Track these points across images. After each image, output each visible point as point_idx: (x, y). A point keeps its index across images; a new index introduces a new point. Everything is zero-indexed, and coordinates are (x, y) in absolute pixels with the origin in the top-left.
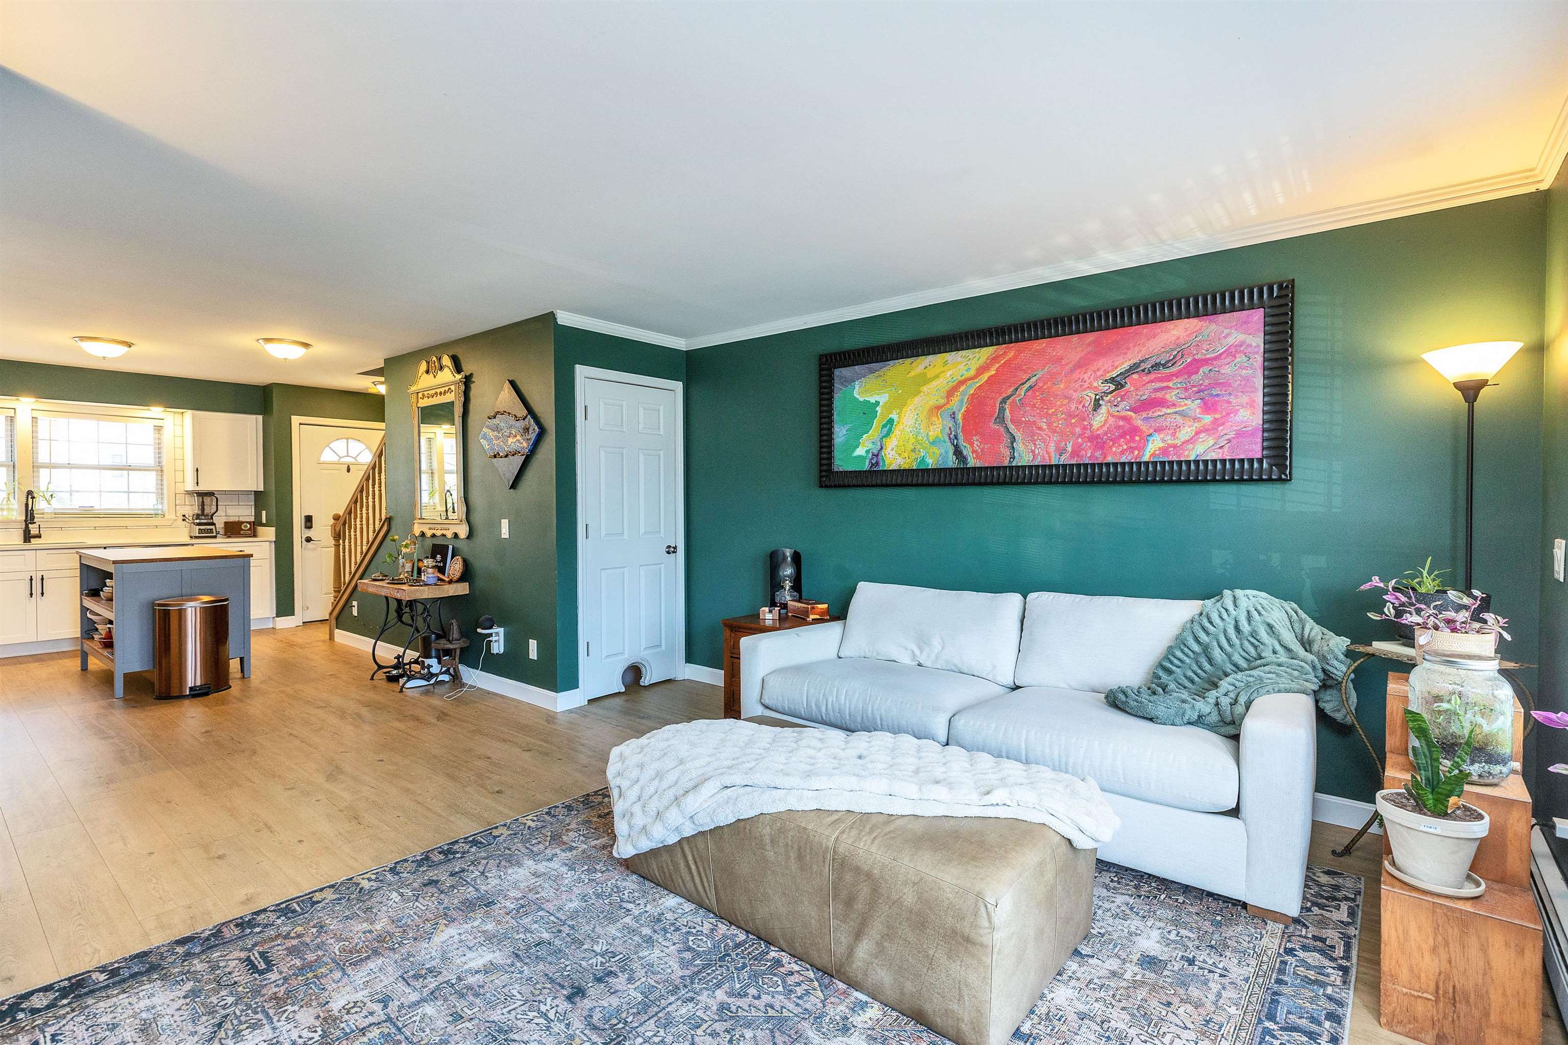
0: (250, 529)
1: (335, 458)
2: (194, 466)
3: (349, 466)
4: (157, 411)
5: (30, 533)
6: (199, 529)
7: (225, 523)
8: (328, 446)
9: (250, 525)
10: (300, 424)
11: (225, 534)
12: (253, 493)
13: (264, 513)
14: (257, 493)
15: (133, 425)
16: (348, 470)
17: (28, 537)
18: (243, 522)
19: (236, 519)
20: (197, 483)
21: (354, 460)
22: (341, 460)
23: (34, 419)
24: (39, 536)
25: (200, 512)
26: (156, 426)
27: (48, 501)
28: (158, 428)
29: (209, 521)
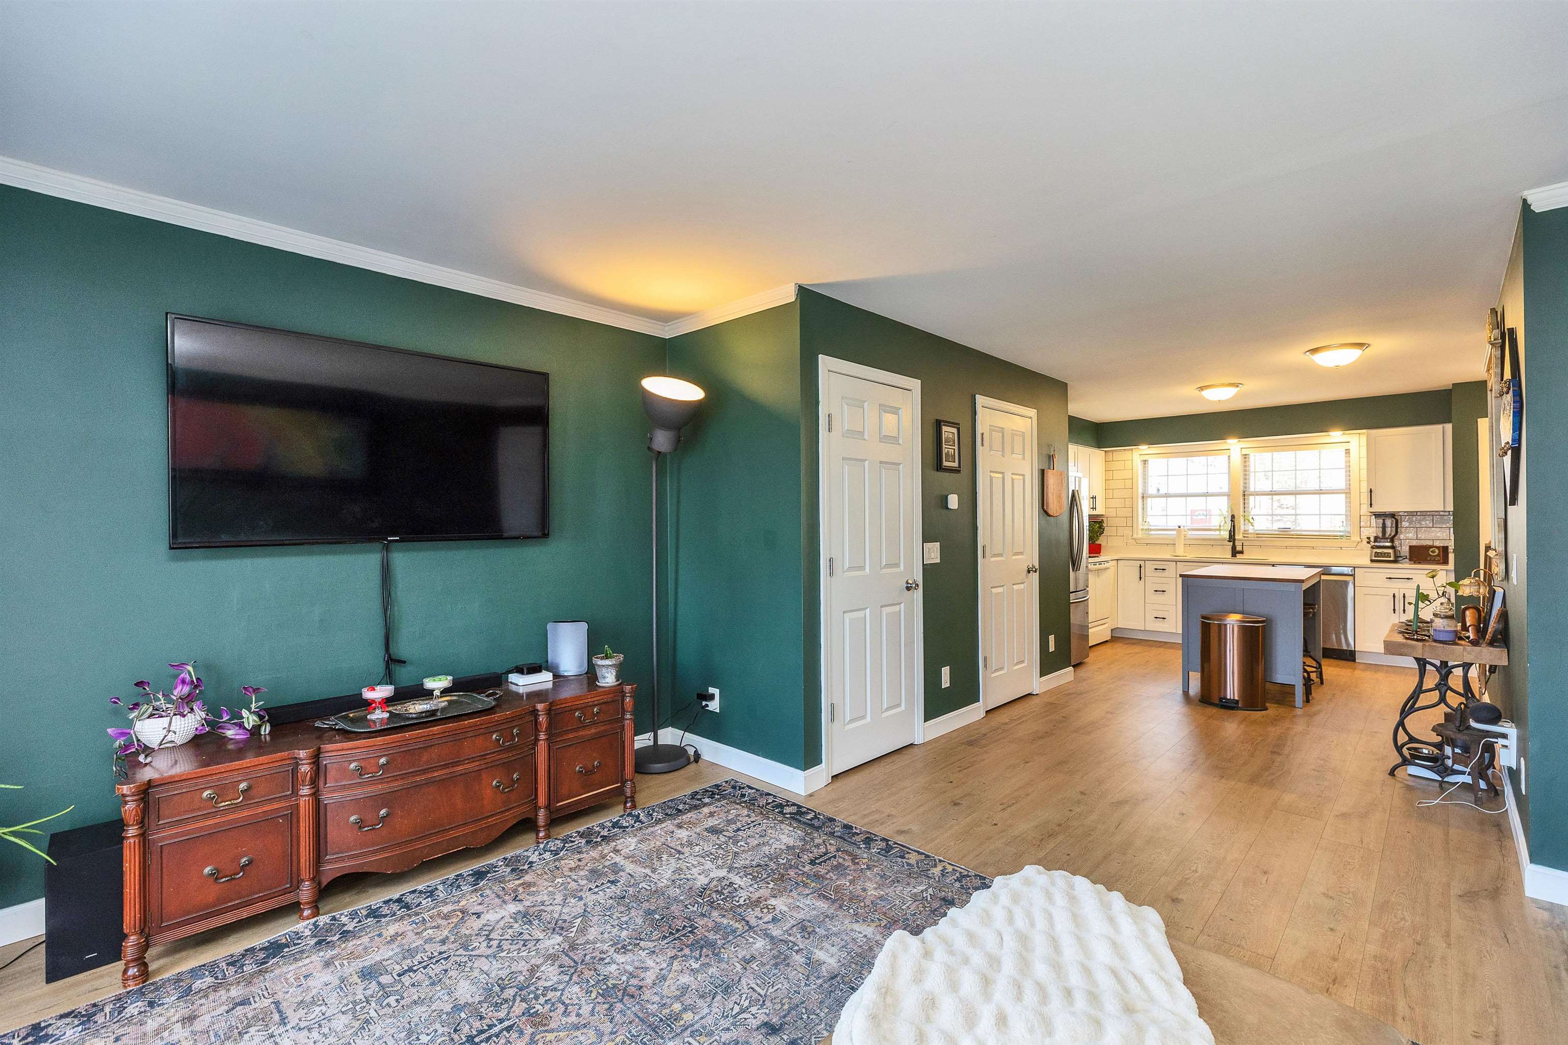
0: (1438, 555)
2: (1368, 487)
4: (1336, 435)
5: (1235, 549)
6: (1376, 552)
7: (1410, 547)
9: (1439, 550)
11: (1410, 560)
15: (1327, 452)
17: (1235, 553)
18: (1430, 547)
19: (1425, 543)
20: (1371, 504)
23: (1245, 457)
24: (1242, 552)
25: (1380, 535)
26: (1346, 450)
27: (1252, 524)
28: (1348, 452)
29: (1389, 544)
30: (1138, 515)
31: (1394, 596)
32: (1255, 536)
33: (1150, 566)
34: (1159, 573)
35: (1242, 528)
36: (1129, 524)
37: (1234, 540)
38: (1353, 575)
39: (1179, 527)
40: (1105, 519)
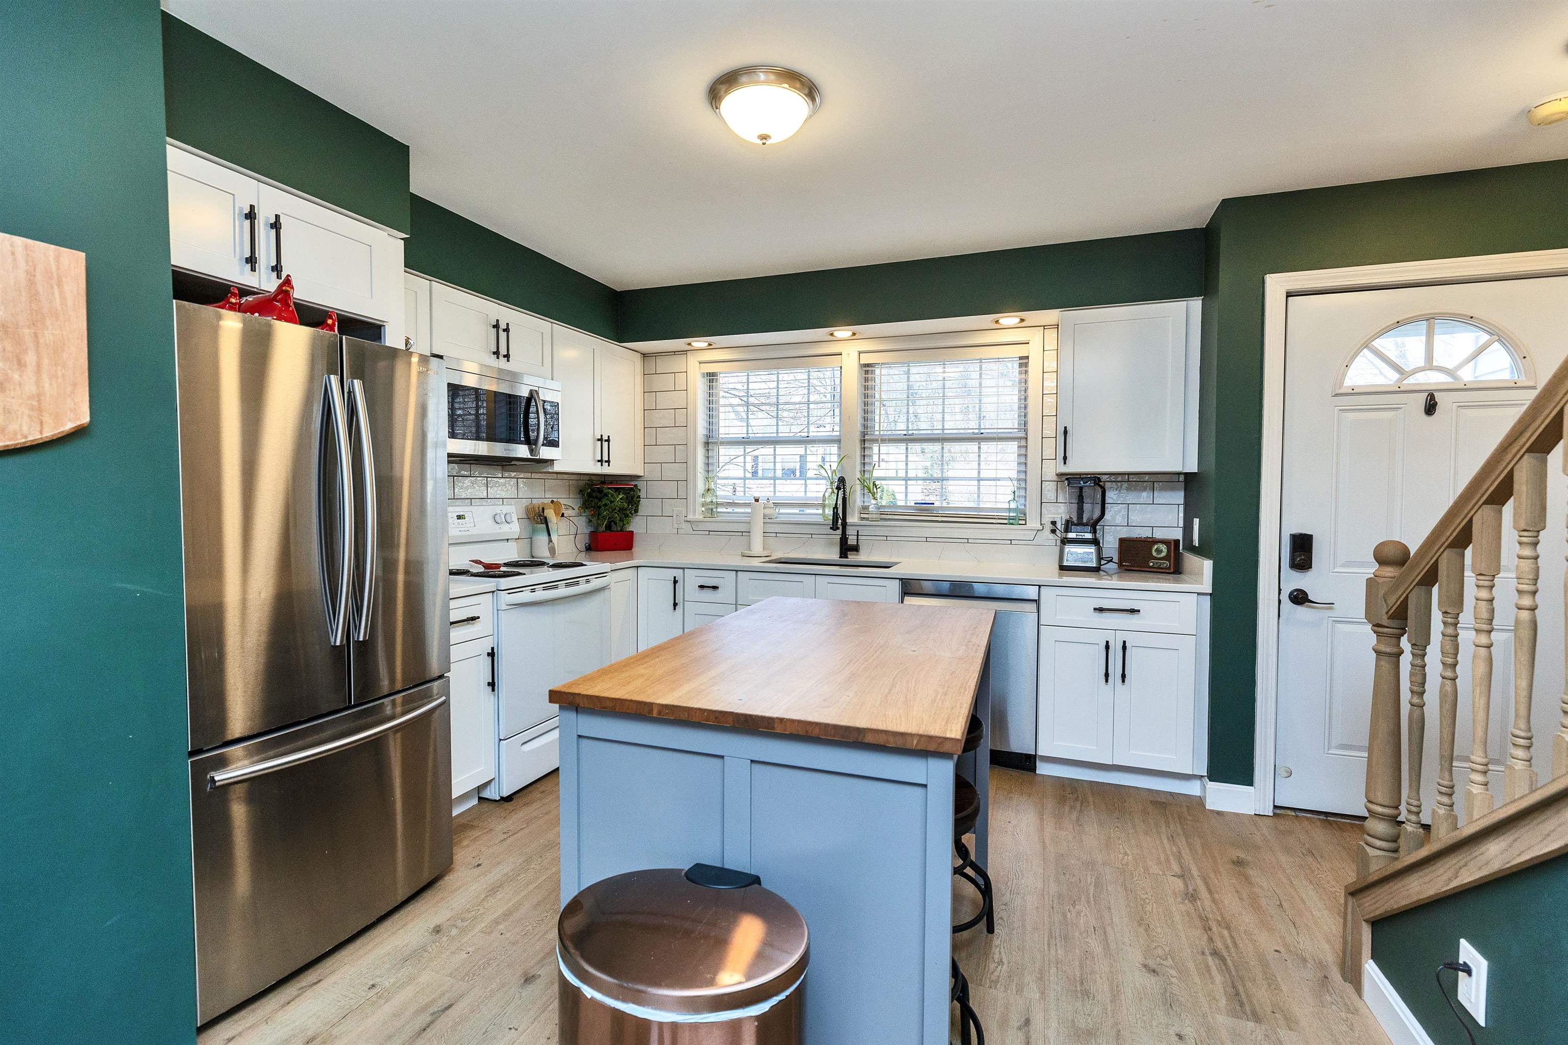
0: (1167, 558)
1: (1390, 378)
3: (1431, 397)
7: (1122, 541)
8: (1366, 345)
9: (1169, 547)
10: (1289, 295)
11: (1122, 568)
12: (1182, 478)
13: (1196, 521)
14: (1189, 477)
16: (1430, 408)
17: (846, 548)
18: (1156, 542)
19: (1145, 533)
20: (1065, 459)
21: (1449, 379)
22: (1411, 380)
24: (859, 547)
25: (1075, 520)
26: (1021, 358)
27: (873, 494)
28: (1024, 361)
29: (1089, 536)
30: (695, 477)
31: (1107, 647)
32: (878, 516)
33: (692, 580)
34: (708, 595)
35: (859, 503)
36: (682, 494)
37: (844, 524)
38: (1037, 602)
39: (757, 500)
40: (641, 485)
